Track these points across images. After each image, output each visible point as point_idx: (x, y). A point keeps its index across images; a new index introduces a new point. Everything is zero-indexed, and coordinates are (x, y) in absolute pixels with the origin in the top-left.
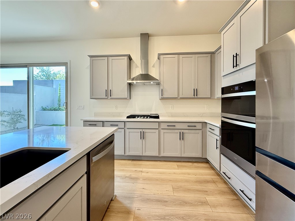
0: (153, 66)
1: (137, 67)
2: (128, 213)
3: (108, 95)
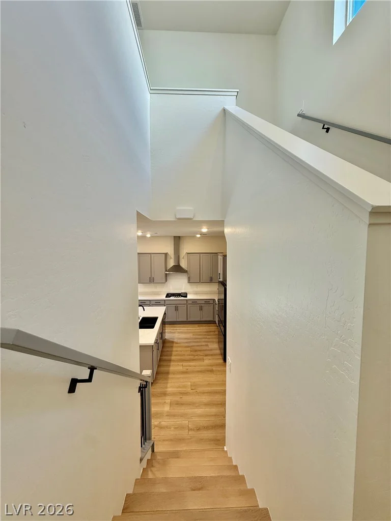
0: (183, 258)
1: (171, 258)
2: (173, 342)
3: (151, 281)
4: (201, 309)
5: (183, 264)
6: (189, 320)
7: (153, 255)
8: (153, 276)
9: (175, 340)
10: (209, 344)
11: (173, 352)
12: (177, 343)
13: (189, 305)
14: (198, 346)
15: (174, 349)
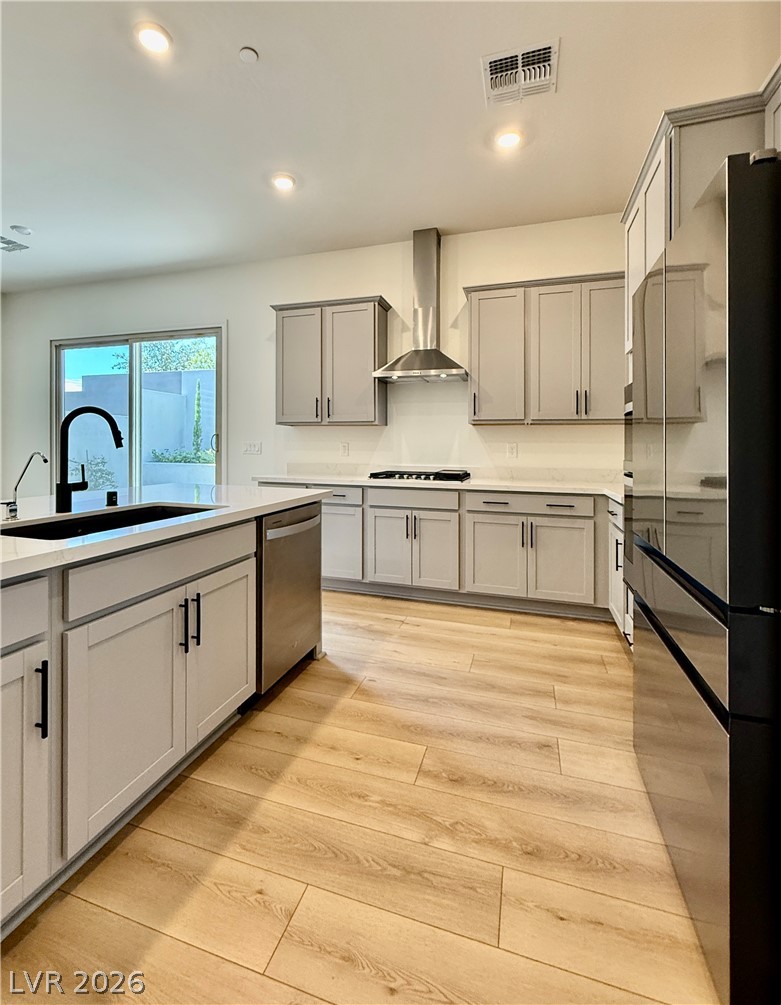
0: (455, 325)
1: (405, 328)
2: (346, 682)
3: (323, 414)
4: (529, 538)
5: (454, 349)
6: (468, 588)
7: (328, 310)
8: (328, 394)
9: (364, 675)
10: (566, 740)
11: (308, 752)
12: (364, 693)
13: (469, 519)
14: (480, 738)
15: (331, 729)
